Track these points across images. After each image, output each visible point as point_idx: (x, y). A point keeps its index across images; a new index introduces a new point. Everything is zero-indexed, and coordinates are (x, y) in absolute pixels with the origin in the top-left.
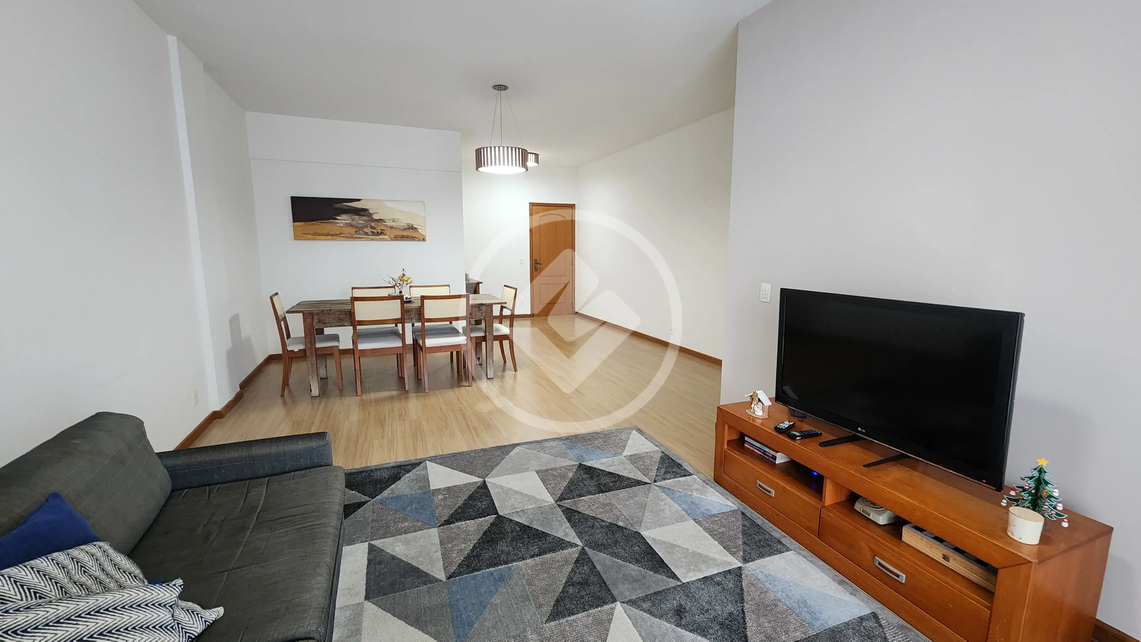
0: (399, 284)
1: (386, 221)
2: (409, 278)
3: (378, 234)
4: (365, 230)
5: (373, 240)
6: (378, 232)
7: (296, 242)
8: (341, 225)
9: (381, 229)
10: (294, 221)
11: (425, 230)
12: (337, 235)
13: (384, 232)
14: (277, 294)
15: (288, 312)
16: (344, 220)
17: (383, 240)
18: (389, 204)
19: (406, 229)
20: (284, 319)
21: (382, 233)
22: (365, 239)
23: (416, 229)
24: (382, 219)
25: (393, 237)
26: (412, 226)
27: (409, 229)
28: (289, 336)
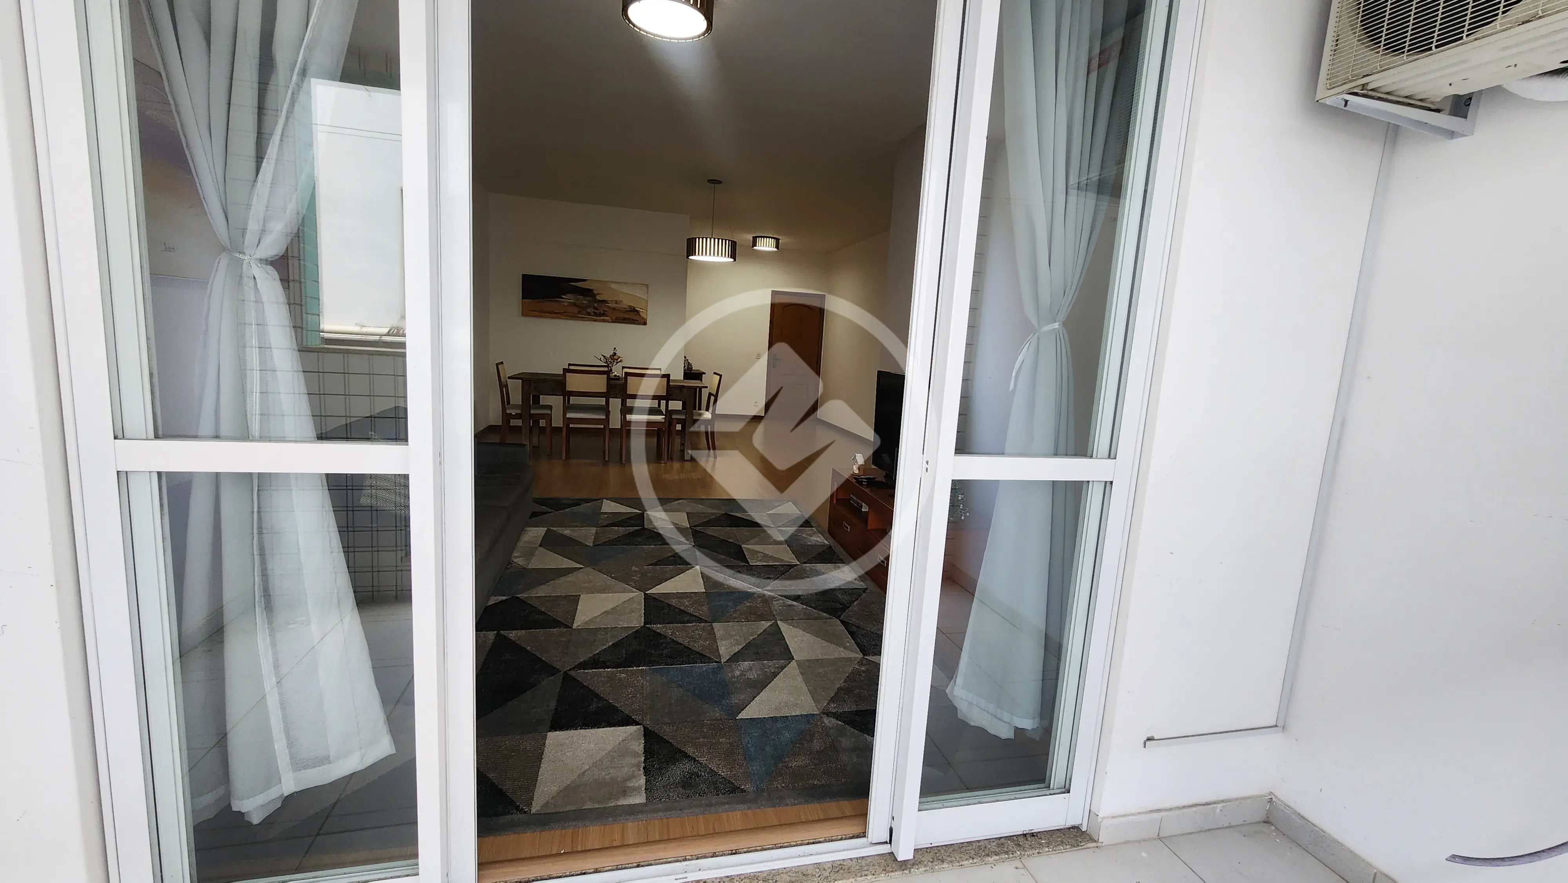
0: (610, 362)
1: (609, 302)
2: (619, 357)
3: (600, 315)
4: (588, 310)
5: (595, 321)
6: (600, 313)
7: (522, 318)
8: (566, 304)
9: (604, 310)
10: (523, 298)
11: (647, 314)
12: (560, 313)
13: (606, 313)
14: (502, 363)
15: (509, 378)
16: (568, 299)
17: (604, 321)
18: (613, 286)
19: (628, 311)
20: (506, 386)
21: (603, 315)
22: (586, 319)
23: (637, 311)
24: (605, 299)
25: (614, 318)
26: (634, 309)
27: (630, 311)
28: (509, 403)
